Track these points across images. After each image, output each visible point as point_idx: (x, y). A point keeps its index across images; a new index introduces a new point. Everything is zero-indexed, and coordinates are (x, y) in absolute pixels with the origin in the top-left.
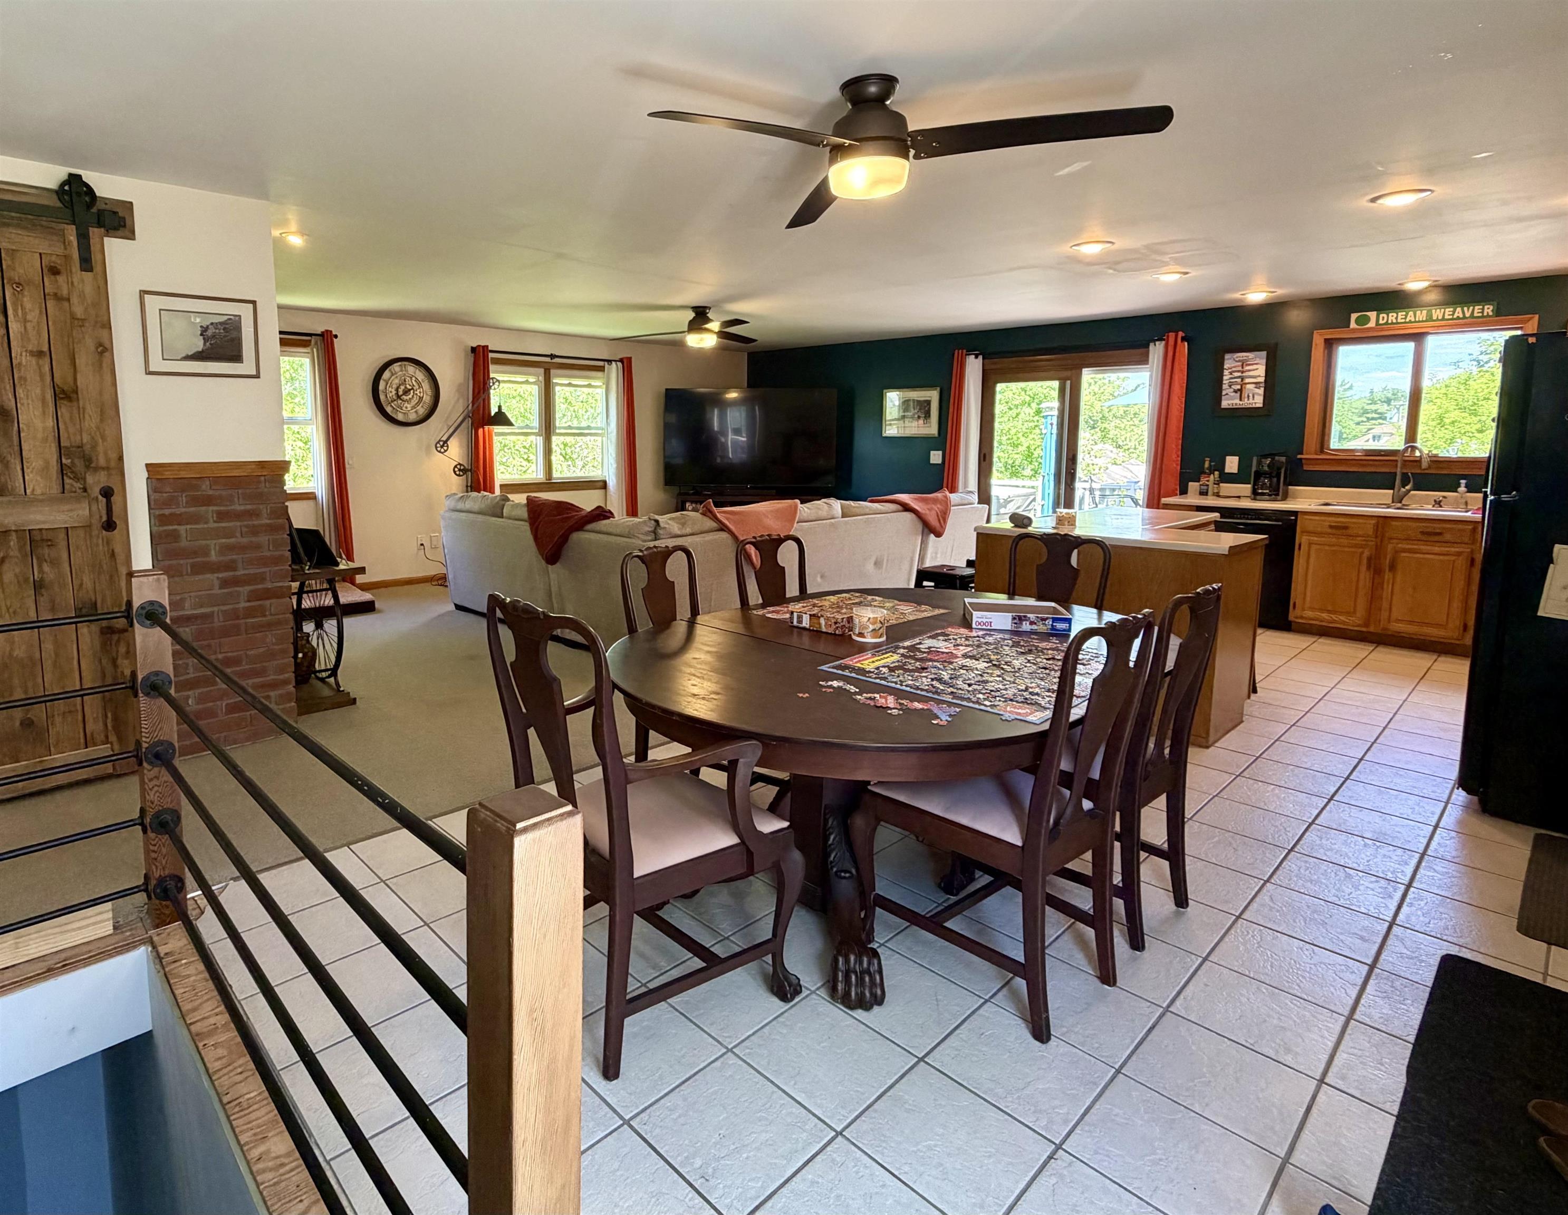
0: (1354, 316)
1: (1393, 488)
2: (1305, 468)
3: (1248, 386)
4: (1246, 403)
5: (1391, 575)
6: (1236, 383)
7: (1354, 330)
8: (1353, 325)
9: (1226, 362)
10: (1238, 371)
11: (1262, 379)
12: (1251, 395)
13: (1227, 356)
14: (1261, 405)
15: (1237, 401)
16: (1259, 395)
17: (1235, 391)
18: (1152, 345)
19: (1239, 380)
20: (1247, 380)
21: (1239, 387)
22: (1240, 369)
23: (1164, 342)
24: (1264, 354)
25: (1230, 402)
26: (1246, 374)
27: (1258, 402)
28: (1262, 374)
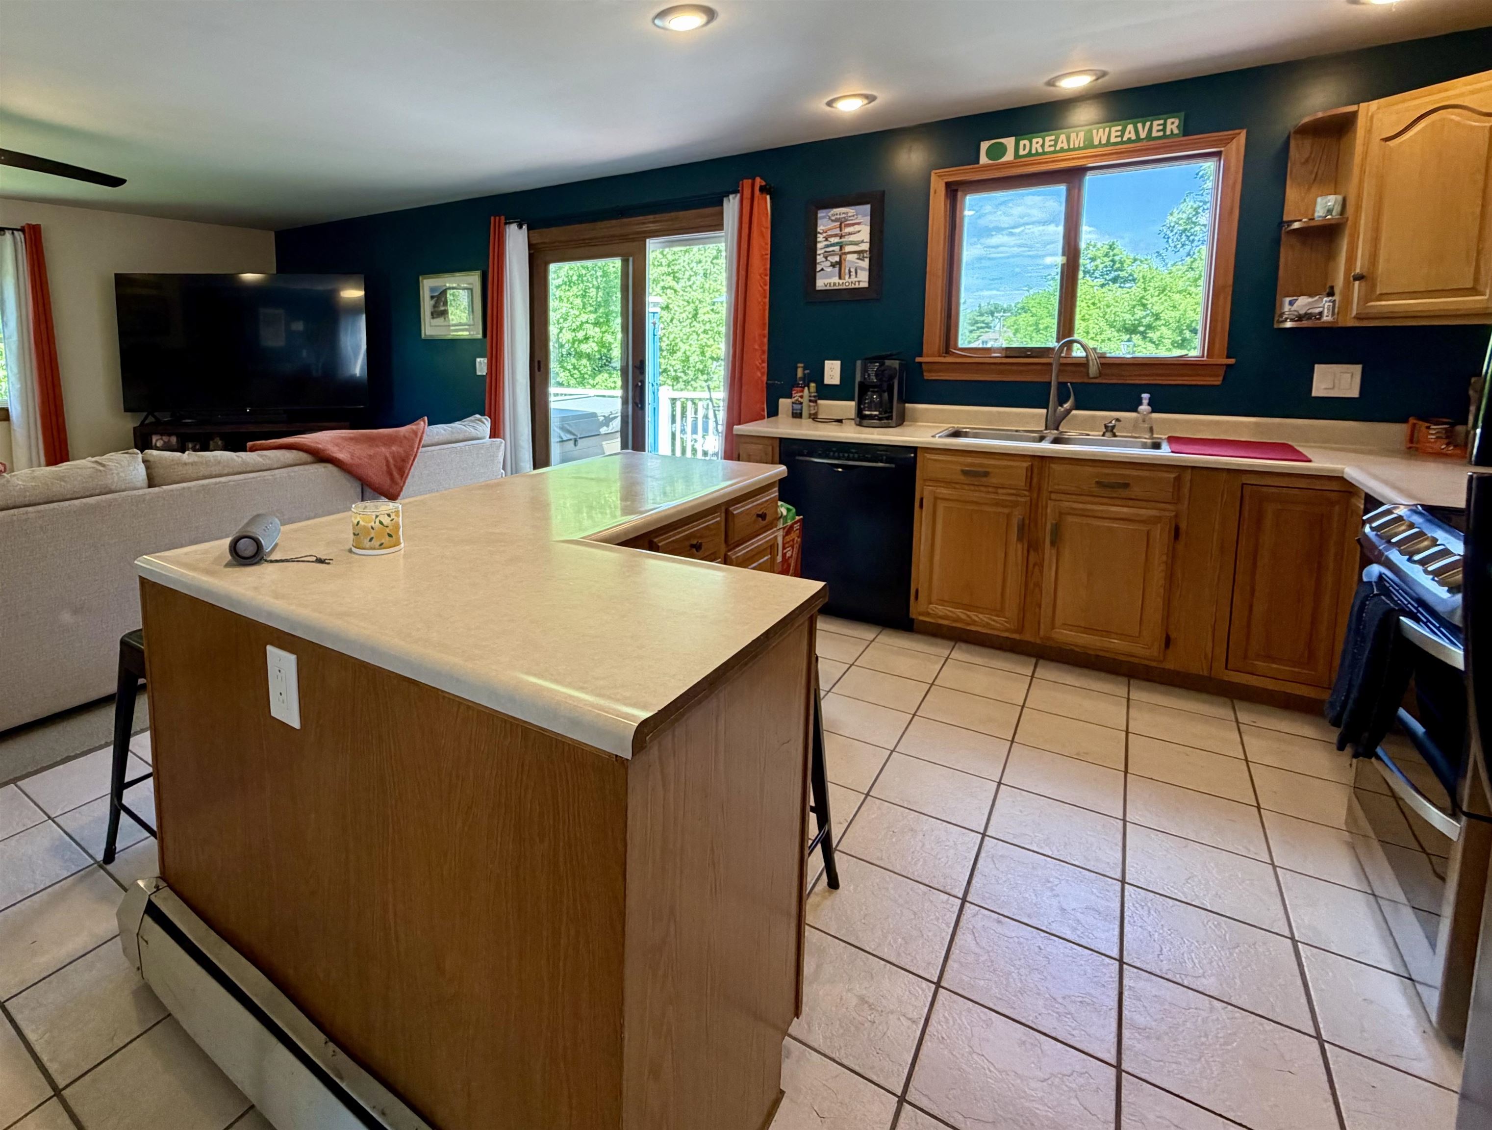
0: (985, 146)
1: (1046, 407)
2: (928, 376)
3: (850, 257)
4: (848, 282)
5: (1054, 552)
6: (833, 253)
7: (987, 167)
8: (984, 159)
9: (819, 222)
10: (836, 235)
11: (866, 246)
12: (853, 270)
13: (821, 214)
14: (865, 285)
15: (836, 280)
16: (863, 269)
17: (833, 265)
18: (725, 200)
19: (837, 248)
20: (848, 249)
21: (837, 259)
22: (837, 231)
23: (739, 195)
24: (868, 207)
25: (827, 281)
26: (846, 239)
27: (862, 279)
28: (867, 238)
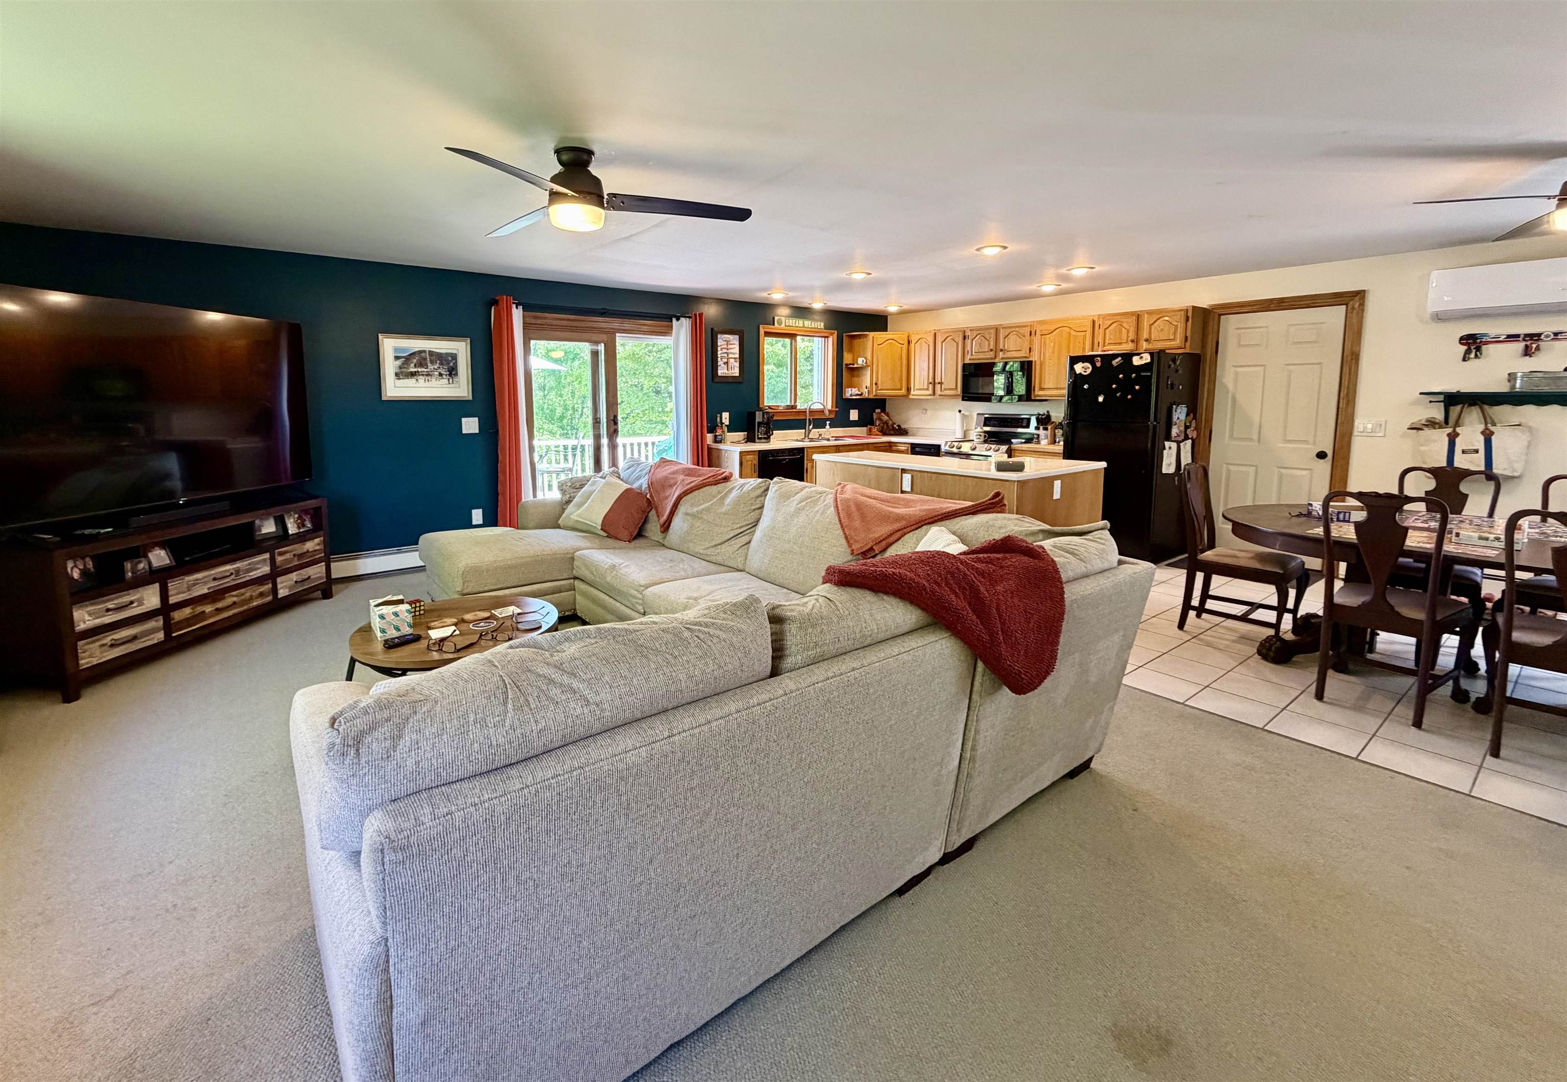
0: (776, 318)
3: (731, 360)
4: (731, 373)
6: (724, 357)
7: (776, 328)
8: (776, 324)
9: (719, 341)
10: (725, 348)
11: (737, 356)
12: (732, 367)
13: (719, 337)
14: (738, 375)
15: (726, 371)
16: (736, 367)
17: (724, 364)
18: (674, 320)
19: (726, 355)
20: (730, 356)
21: (726, 360)
22: (725, 346)
23: (690, 320)
24: (738, 336)
25: (722, 371)
26: (729, 351)
27: (736, 372)
28: (738, 352)
